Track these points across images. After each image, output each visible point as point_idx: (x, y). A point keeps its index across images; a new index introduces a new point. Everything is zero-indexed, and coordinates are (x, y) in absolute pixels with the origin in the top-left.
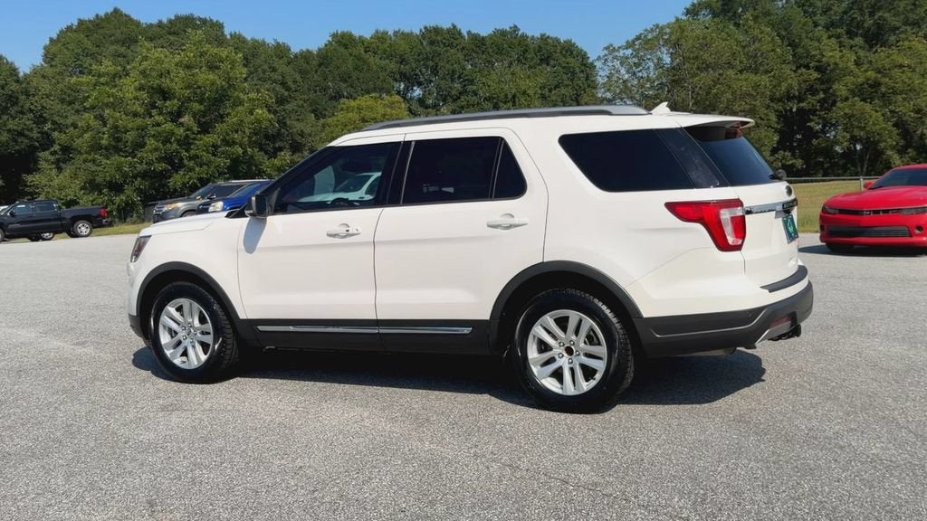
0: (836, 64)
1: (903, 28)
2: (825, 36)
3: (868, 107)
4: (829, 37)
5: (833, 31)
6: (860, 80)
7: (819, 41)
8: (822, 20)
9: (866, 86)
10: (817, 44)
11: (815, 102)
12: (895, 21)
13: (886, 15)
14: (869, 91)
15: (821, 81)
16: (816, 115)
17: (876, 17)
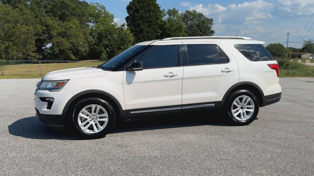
0: (52, 25)
1: (71, 16)
2: (46, 16)
3: (64, 40)
4: (48, 16)
5: (49, 14)
6: (60, 31)
7: (45, 17)
8: (44, 10)
9: (62, 33)
10: (44, 18)
11: (45, 37)
12: (68, 13)
13: (65, 11)
14: (63, 35)
15: (47, 30)
16: (46, 41)
17: (62, 11)
